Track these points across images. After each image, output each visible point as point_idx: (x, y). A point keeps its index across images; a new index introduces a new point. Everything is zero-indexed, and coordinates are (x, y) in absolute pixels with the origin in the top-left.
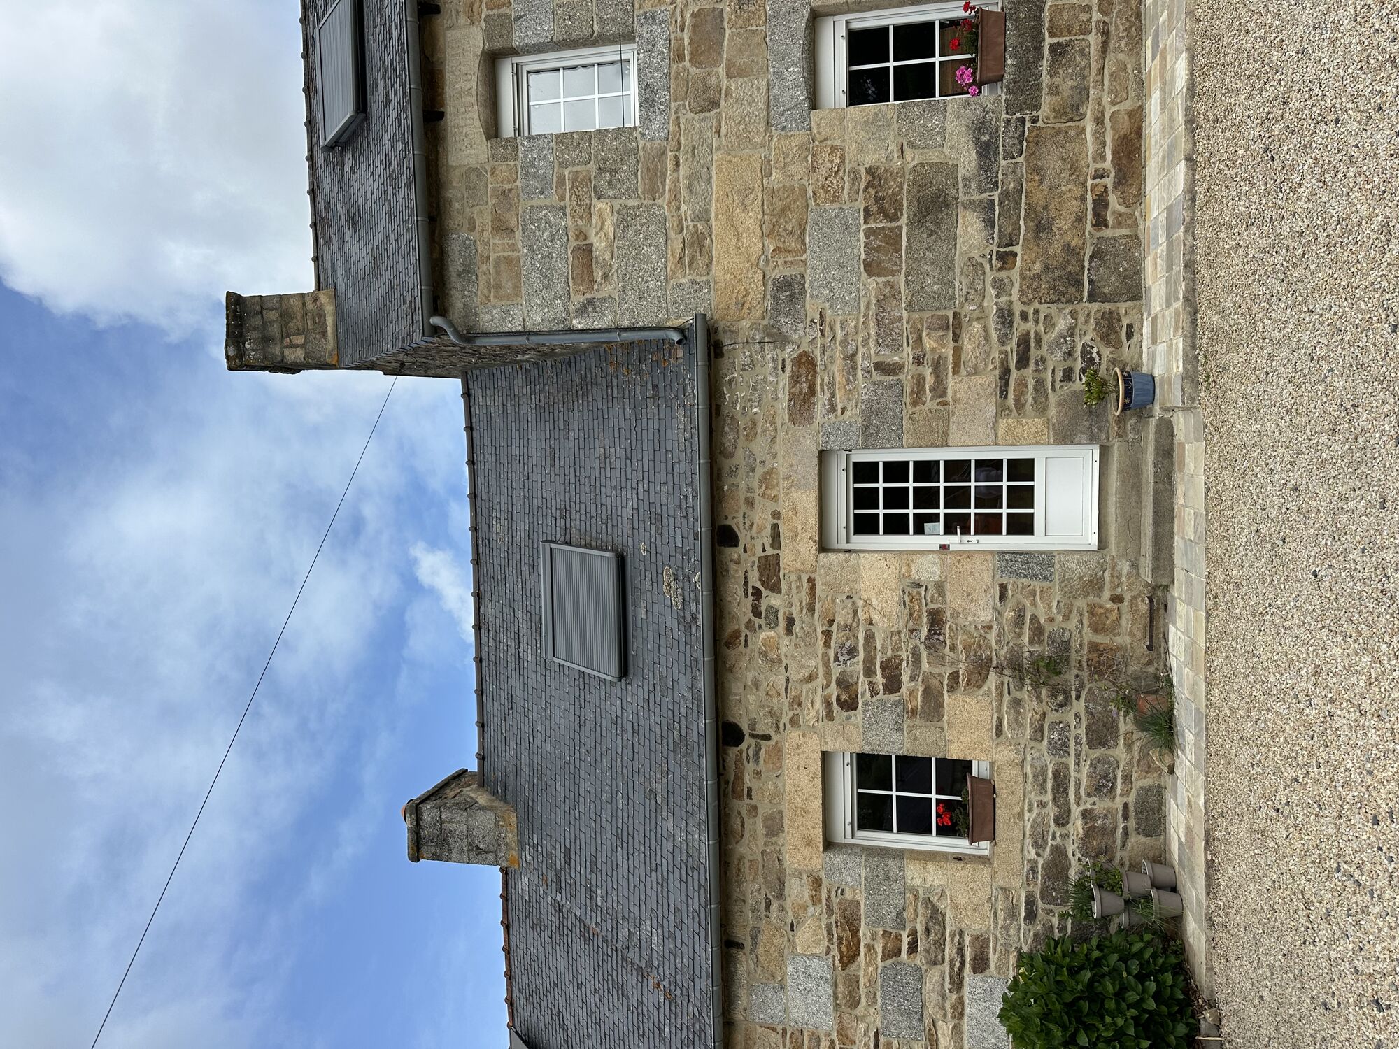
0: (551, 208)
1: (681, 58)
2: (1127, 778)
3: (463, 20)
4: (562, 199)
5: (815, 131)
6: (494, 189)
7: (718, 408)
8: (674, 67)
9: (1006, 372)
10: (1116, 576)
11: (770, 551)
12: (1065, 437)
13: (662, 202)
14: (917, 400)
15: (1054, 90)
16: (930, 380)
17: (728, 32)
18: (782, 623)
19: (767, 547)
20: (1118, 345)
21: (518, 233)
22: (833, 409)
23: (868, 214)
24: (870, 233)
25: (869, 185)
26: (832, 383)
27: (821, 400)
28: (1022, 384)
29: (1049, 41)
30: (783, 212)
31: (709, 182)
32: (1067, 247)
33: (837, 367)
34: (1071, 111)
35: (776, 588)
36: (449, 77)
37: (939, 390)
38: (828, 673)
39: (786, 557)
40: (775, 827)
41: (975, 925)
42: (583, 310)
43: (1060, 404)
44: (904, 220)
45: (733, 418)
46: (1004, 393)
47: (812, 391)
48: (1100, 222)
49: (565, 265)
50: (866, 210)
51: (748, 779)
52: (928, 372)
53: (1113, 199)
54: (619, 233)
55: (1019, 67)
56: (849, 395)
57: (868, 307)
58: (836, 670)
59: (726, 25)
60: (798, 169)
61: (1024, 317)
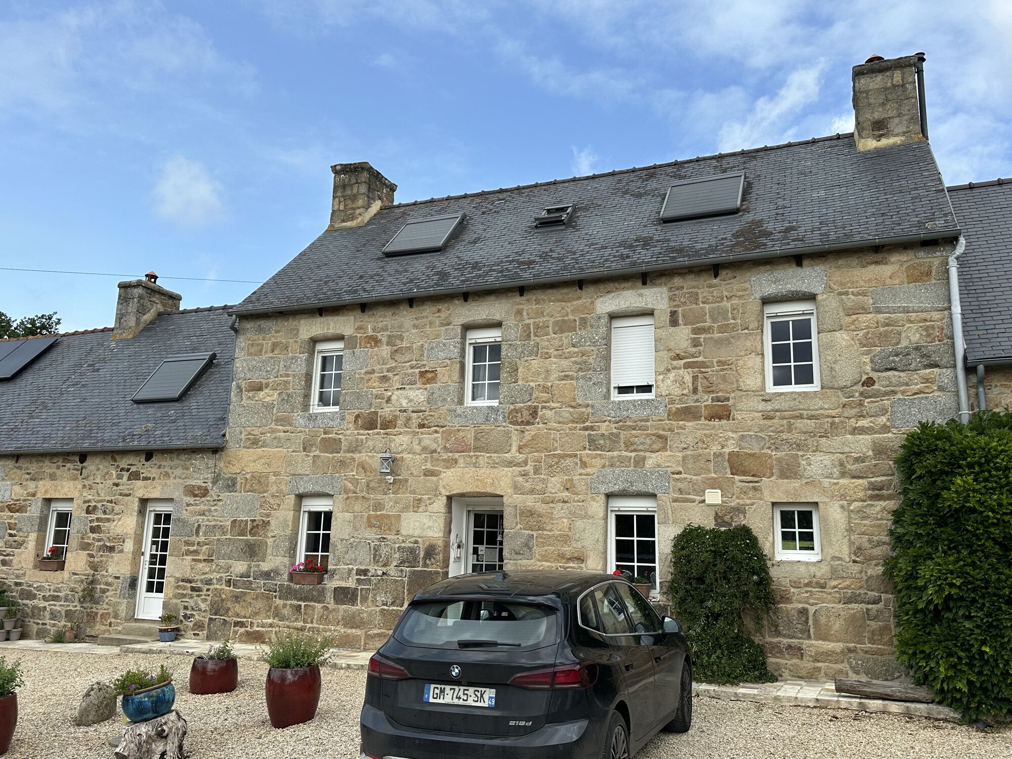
0: (278, 371)
1: (325, 433)
2: (54, 625)
3: (358, 324)
4: (281, 376)
5: (287, 497)
6: (289, 342)
7: (194, 452)
8: (322, 430)
9: (190, 581)
10: (118, 624)
11: (142, 476)
12: (165, 606)
13: (273, 426)
14: (187, 543)
15: (285, 606)
16: (192, 548)
17: (331, 455)
18: (117, 481)
19: (144, 475)
20: (193, 629)
21: (271, 355)
22: (188, 505)
23: (253, 521)
24: (246, 521)
25: (264, 521)
26: (196, 505)
27: (191, 500)
28: (185, 588)
29: (303, 604)
30: (259, 482)
31: (277, 447)
32: (229, 609)
33: (202, 507)
34: (277, 614)
35: (129, 479)
36: (336, 318)
37: (188, 553)
38: (98, 501)
39: (139, 483)
40: (53, 477)
41: (15, 560)
42: (239, 387)
43: (176, 604)
44: (249, 537)
45: (190, 459)
46: (183, 580)
47: (195, 496)
48: (236, 624)
49: (256, 378)
50: (255, 520)
51: (68, 465)
52: (195, 548)
53: (242, 630)
54: (265, 404)
55: (295, 590)
56: (191, 512)
57: (220, 521)
58: (99, 505)
59: (334, 455)
60: (273, 489)
61: (208, 590)
